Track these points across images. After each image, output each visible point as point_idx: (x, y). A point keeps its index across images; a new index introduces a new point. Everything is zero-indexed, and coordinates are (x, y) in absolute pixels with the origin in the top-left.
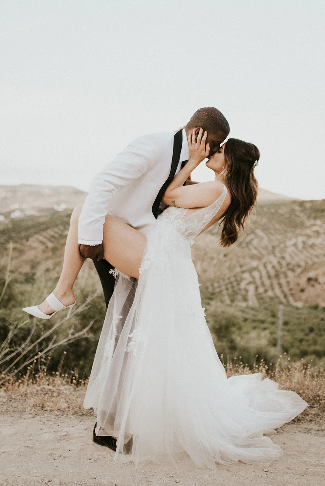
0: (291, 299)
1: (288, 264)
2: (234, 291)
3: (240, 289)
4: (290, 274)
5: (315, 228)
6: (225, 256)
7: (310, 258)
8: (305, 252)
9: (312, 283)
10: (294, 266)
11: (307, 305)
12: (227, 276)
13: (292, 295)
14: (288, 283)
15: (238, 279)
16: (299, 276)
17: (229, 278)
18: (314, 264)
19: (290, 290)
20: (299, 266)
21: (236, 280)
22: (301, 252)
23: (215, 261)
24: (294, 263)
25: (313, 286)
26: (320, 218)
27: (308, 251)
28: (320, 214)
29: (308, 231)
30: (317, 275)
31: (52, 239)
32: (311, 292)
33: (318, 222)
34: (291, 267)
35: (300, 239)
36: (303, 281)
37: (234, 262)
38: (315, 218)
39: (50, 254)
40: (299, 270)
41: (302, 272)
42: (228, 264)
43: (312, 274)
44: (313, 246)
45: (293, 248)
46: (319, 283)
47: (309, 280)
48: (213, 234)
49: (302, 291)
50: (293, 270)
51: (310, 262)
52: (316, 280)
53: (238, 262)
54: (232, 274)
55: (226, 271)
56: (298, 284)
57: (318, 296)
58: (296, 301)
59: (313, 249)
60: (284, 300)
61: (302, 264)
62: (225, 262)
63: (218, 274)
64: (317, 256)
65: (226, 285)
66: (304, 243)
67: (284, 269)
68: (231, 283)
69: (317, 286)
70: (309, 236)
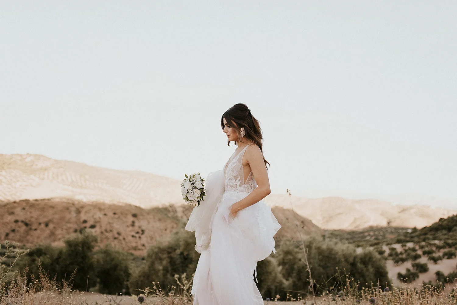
26: (5, 169)
28: (6, 167)
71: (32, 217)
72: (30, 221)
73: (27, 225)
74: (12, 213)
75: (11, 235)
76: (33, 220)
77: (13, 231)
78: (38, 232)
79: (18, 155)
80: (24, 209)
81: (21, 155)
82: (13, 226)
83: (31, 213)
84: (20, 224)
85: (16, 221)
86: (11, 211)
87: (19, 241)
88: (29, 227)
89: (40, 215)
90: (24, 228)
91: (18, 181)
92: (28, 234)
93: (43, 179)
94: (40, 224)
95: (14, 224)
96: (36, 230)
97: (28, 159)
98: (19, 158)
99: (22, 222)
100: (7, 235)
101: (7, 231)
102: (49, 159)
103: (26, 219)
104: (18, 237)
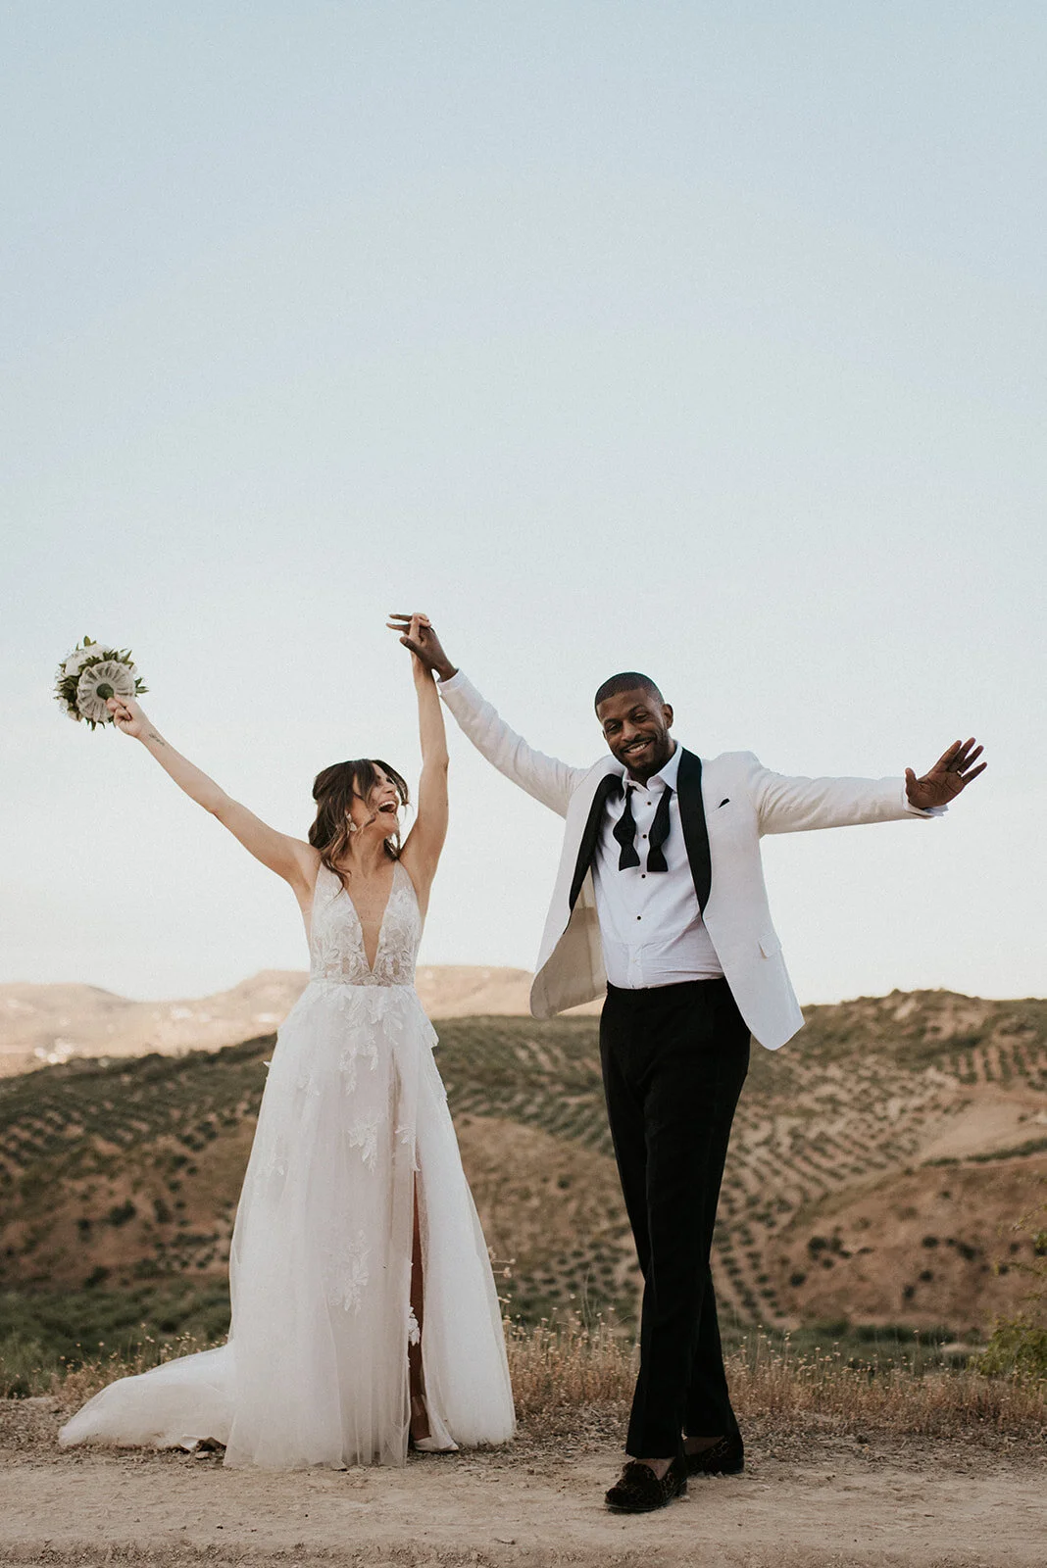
0: (765, 1309)
1: (752, 1202)
2: (592, 1291)
3: (610, 1285)
4: (758, 1230)
5: (826, 1090)
6: (563, 1184)
7: (817, 1181)
8: (798, 1162)
9: (825, 1254)
10: (769, 1205)
11: (814, 1323)
12: (575, 1247)
13: (768, 1294)
14: (754, 1256)
15: (605, 1252)
16: (785, 1237)
17: (577, 1254)
18: (826, 1196)
19: (763, 1279)
20: (784, 1205)
21: (599, 1258)
22: (788, 1163)
23: (535, 1202)
24: (768, 1196)
25: (828, 1264)
26: (835, 1059)
27: (806, 1159)
28: (836, 1048)
29: (806, 1100)
30: (838, 1229)
31: (26, 1155)
32: (820, 1281)
33: (834, 1071)
34: (760, 1209)
35: (784, 1124)
36: (797, 1251)
37: (592, 1202)
38: (825, 1059)
39: (18, 1201)
40: (784, 1219)
41: (793, 1224)
42: (573, 1206)
43: (822, 1229)
44: (821, 1143)
45: (763, 1152)
46: (846, 1255)
47: (816, 1245)
48: (525, 1120)
49: (798, 1280)
50: (764, 1219)
51: (816, 1192)
52: (836, 1246)
53: (603, 1201)
54: (588, 1240)
55: (567, 1232)
56: (784, 1262)
57: (844, 1294)
58: (779, 1314)
59: (823, 1152)
60: (744, 1314)
61: (793, 1197)
62: (567, 1200)
63: (543, 1242)
64: (833, 1174)
65: (571, 1273)
66: (794, 1134)
67: (739, 1218)
68: (585, 1266)
69: (840, 1263)
70: (808, 1114)
71: (979, 1224)
72: (975, 1237)
73: (968, 1253)
74: (910, 1214)
75: (923, 1293)
76: (985, 1232)
77: (927, 1277)
78: (1014, 1276)
79: (862, 1000)
80: (946, 1195)
81: (876, 1002)
82: (922, 1257)
83: (972, 1207)
84: (942, 1250)
85: (930, 1242)
86: (905, 1203)
87: (955, 1312)
88: (977, 1264)
89: (1008, 1215)
90: (959, 1265)
91: (891, 1095)
92: (979, 1290)
93: (971, 1079)
94: (1014, 1248)
95: (926, 1251)
96: (1003, 1270)
97: (903, 1012)
98: (871, 1011)
99: (950, 1242)
100: (909, 1293)
101: (909, 1280)
102: (975, 1002)
103: (961, 1231)
104: (946, 1299)
